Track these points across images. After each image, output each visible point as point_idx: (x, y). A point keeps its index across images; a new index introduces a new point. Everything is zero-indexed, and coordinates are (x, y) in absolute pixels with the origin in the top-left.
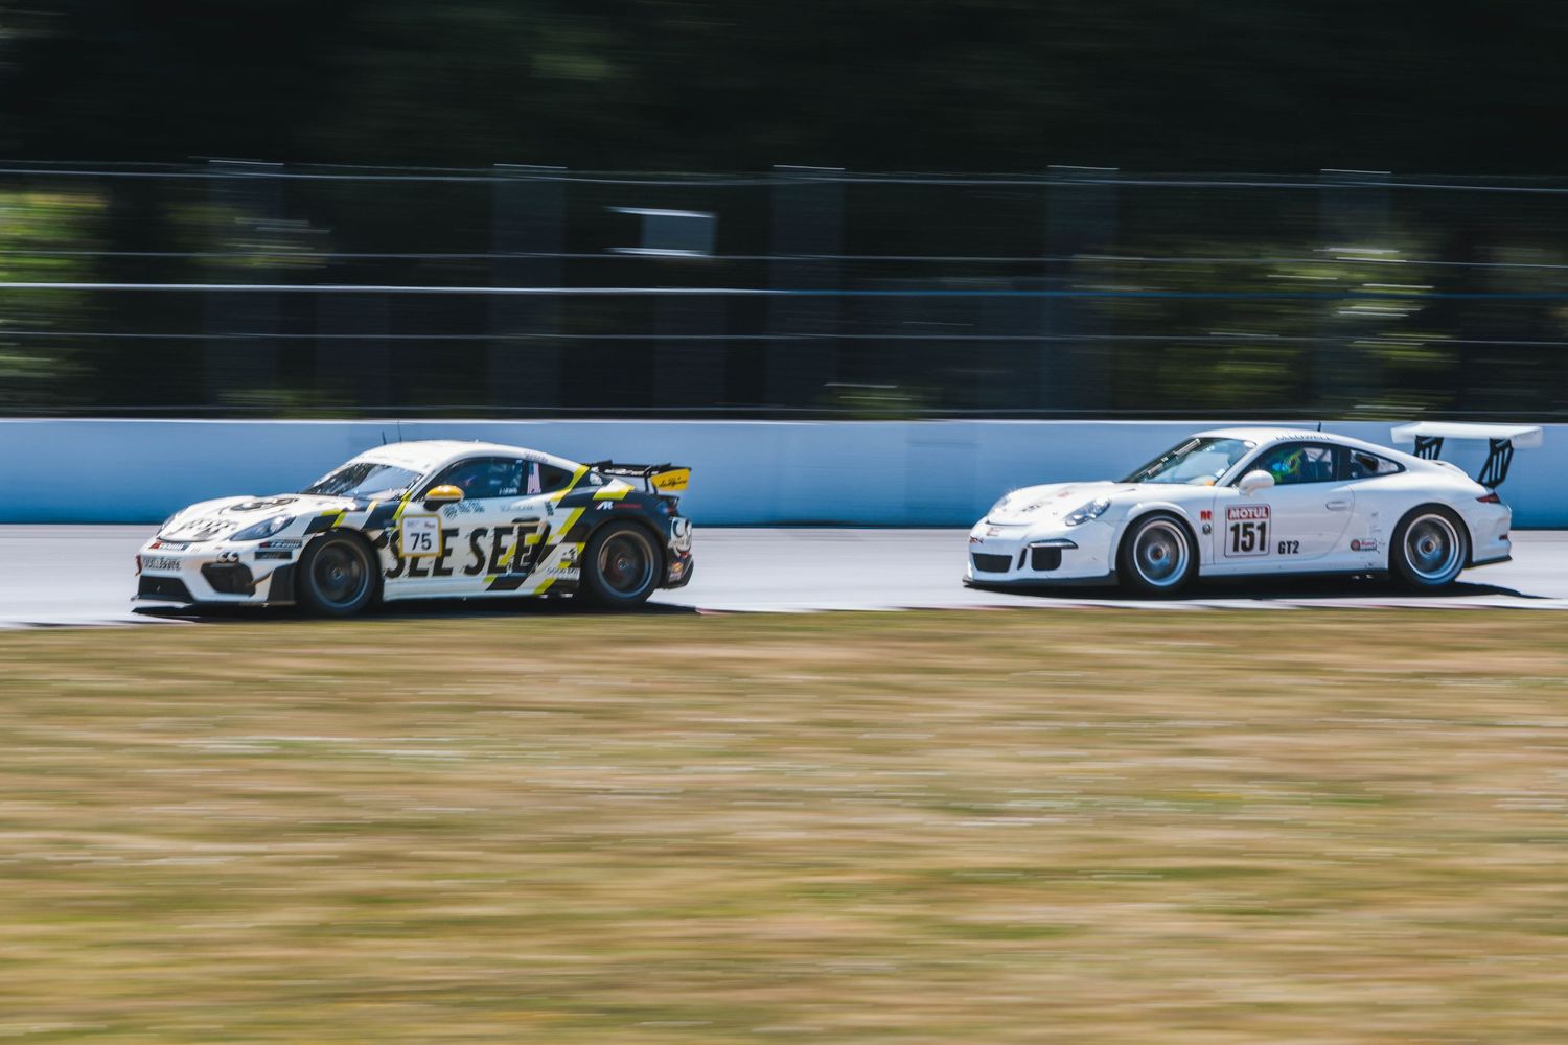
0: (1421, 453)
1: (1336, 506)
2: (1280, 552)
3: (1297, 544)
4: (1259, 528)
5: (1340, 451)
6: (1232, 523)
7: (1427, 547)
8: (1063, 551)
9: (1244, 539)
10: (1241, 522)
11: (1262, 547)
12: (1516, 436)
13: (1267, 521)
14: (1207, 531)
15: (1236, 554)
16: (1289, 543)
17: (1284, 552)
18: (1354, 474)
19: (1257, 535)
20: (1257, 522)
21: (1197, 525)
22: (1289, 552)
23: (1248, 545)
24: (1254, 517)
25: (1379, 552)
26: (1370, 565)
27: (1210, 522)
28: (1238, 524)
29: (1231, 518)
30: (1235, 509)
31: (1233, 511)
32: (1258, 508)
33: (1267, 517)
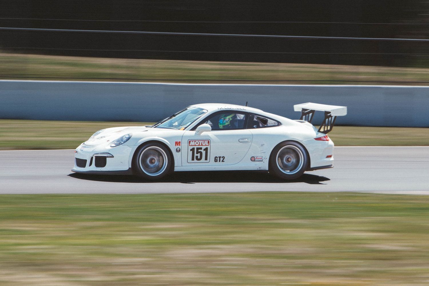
1: (242, 140)
2: (215, 161)
3: (224, 157)
4: (204, 150)
5: (248, 115)
6: (191, 147)
7: (288, 160)
8: (108, 158)
9: (197, 155)
10: (195, 147)
11: (206, 159)
12: (333, 111)
13: (209, 147)
14: (178, 151)
15: (193, 161)
16: (220, 157)
17: (217, 161)
18: (255, 126)
19: (204, 153)
20: (204, 147)
21: (173, 148)
22: (220, 161)
23: (199, 157)
24: (202, 145)
25: (264, 162)
26: (260, 168)
27: (180, 147)
28: (194, 148)
29: (190, 145)
30: (193, 141)
31: (191, 142)
32: (204, 141)
33: (209, 145)
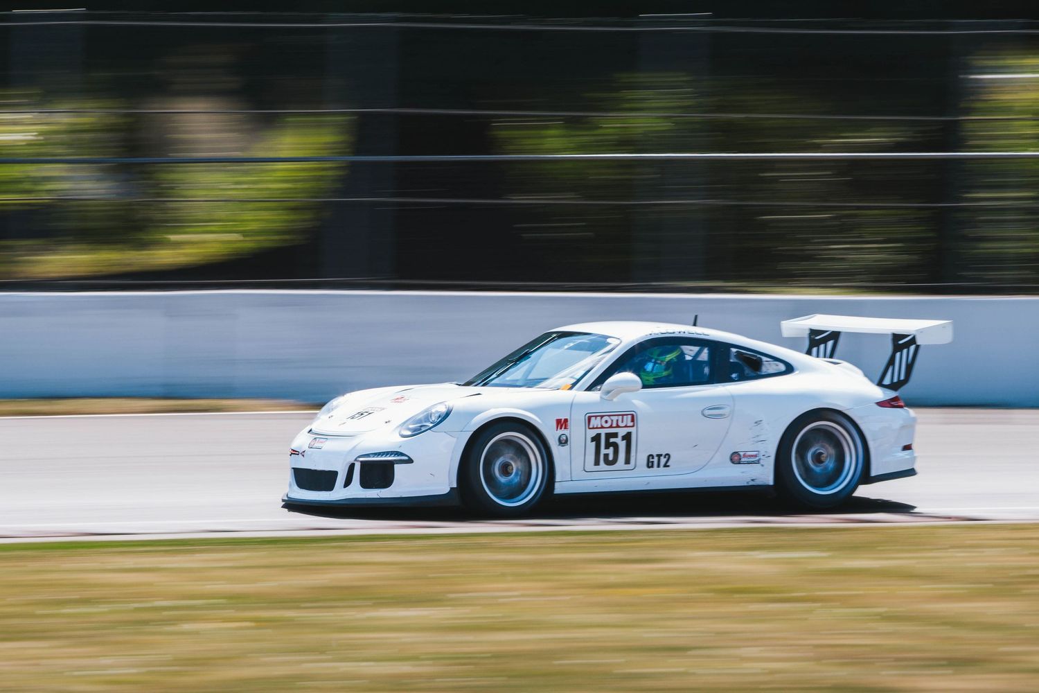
0: (815, 350)
1: (713, 411)
2: (648, 467)
3: (668, 456)
4: (624, 438)
5: (719, 349)
6: (593, 433)
7: (818, 459)
8: (396, 466)
9: (607, 451)
10: (603, 432)
11: (627, 461)
12: (921, 331)
13: (633, 430)
14: (563, 442)
15: (597, 468)
16: (659, 456)
17: (652, 466)
18: (734, 376)
19: (622, 445)
20: (622, 432)
21: (551, 435)
22: (659, 466)
23: (611, 458)
24: (618, 426)
25: (762, 465)
26: (753, 480)
27: (566, 432)
28: (600, 434)
29: (591, 426)
30: (596, 417)
31: (593, 419)
32: (623, 415)
33: (633, 426)
